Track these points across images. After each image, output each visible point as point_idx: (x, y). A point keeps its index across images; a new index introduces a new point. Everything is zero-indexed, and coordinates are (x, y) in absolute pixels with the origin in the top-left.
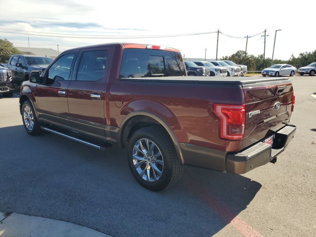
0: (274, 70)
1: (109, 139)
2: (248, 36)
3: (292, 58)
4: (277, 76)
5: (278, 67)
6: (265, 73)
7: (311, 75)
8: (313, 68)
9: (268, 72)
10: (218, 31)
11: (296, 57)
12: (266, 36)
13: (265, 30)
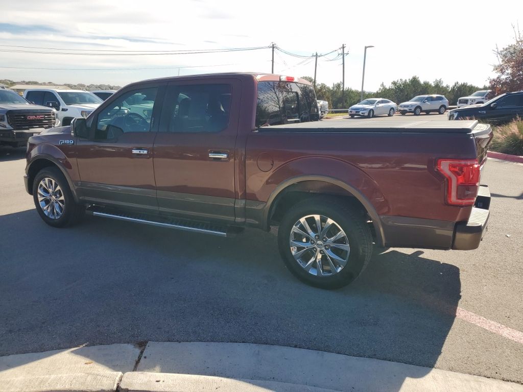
0: (367, 107)
1: (239, 220)
2: (317, 54)
3: (381, 88)
4: (371, 116)
5: (372, 103)
6: (354, 112)
7: (416, 115)
8: (418, 103)
9: (357, 110)
10: (273, 45)
11: (387, 87)
12: (345, 55)
13: (343, 45)
